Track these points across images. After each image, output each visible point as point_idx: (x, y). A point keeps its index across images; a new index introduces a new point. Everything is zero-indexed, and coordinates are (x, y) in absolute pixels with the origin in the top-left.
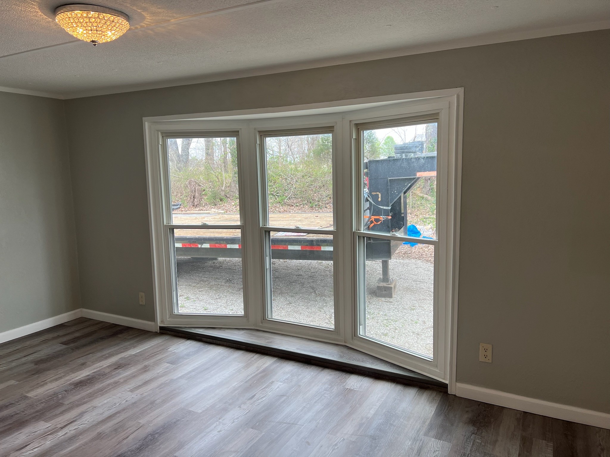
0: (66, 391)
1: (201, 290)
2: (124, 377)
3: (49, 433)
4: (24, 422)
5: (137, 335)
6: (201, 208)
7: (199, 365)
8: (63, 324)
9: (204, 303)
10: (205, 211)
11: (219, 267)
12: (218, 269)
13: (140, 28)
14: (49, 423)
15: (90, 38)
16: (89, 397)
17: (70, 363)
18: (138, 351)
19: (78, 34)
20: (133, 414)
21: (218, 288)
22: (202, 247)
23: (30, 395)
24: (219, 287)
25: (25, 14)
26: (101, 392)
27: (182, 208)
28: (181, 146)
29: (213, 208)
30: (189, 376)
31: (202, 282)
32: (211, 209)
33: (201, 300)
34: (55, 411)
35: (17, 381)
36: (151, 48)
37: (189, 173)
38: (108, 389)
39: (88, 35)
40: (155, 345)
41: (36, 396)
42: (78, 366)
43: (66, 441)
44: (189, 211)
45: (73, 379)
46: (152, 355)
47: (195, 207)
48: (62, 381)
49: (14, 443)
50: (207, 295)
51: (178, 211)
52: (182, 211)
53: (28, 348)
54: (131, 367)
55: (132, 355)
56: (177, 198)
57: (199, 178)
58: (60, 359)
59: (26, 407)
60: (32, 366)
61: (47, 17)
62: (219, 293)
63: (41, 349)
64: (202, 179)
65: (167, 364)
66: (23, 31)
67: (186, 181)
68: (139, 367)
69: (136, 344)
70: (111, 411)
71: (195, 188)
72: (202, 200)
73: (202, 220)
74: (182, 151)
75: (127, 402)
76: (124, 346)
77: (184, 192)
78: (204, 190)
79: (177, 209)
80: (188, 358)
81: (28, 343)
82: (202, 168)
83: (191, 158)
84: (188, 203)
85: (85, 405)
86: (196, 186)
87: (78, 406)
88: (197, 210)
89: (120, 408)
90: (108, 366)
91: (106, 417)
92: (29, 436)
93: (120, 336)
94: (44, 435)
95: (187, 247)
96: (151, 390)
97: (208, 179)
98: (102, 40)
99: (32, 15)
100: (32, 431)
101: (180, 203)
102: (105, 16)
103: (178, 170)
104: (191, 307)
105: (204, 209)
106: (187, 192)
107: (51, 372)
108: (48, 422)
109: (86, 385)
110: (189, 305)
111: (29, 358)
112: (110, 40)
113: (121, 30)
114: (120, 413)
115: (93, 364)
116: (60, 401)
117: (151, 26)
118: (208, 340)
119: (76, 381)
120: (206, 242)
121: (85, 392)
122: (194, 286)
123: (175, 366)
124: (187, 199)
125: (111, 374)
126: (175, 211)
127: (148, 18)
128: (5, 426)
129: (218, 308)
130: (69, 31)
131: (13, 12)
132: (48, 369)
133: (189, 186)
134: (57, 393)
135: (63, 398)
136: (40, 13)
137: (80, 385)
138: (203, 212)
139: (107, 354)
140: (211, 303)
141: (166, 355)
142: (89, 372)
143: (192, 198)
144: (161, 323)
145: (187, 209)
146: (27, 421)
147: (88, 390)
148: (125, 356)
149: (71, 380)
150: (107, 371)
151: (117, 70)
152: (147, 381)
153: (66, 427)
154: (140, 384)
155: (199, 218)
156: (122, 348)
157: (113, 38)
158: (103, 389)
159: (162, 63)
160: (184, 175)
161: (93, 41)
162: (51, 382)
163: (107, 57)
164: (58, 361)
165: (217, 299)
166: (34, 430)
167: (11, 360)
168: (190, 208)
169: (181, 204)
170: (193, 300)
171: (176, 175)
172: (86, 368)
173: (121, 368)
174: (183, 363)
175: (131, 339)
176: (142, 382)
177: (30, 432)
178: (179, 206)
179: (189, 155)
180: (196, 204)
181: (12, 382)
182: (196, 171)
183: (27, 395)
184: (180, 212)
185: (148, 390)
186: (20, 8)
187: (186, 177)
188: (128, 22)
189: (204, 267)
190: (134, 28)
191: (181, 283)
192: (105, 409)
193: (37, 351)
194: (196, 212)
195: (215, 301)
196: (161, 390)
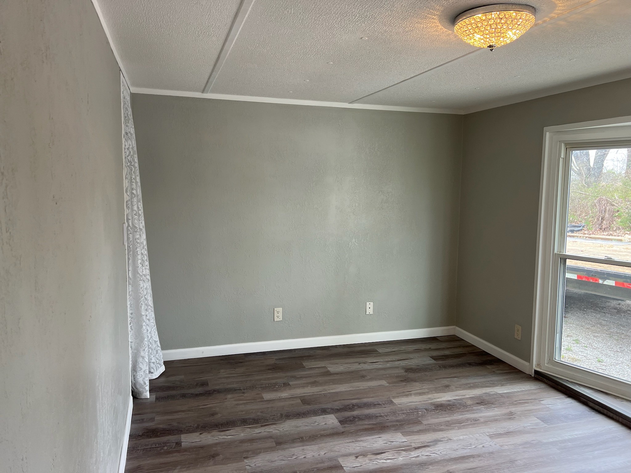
0: (426, 409)
1: (596, 334)
2: (486, 417)
3: (404, 448)
4: (385, 427)
5: (507, 371)
6: (610, 232)
7: (579, 436)
8: (437, 337)
9: (598, 353)
10: (616, 237)
11: (627, 310)
12: (625, 313)
13: (548, 21)
14: (406, 437)
15: (487, 43)
16: (446, 426)
17: (436, 380)
18: (505, 392)
19: (475, 41)
20: (488, 466)
21: (621, 338)
22: (604, 283)
23: (396, 401)
24: (623, 337)
25: (426, 31)
26: (458, 424)
27: (585, 231)
28: (594, 157)
29: (627, 234)
30: (563, 445)
31: (599, 325)
32: (625, 235)
33: (595, 348)
34: (413, 427)
35: (388, 383)
36: (562, 44)
37: (601, 190)
38: (467, 424)
39: (485, 40)
40: (526, 391)
41: (400, 404)
42: (441, 387)
43: (417, 465)
44: (594, 234)
45: (435, 399)
46: (521, 401)
47: (603, 231)
48: (425, 397)
49: (373, 445)
50: (605, 343)
51: (580, 233)
52: (585, 234)
53: (402, 352)
54: (495, 408)
55: (499, 394)
56: (580, 218)
57: (612, 196)
58: (427, 373)
59: (390, 412)
60: (401, 372)
61: (447, 30)
62: (621, 344)
63: (413, 357)
64: (617, 198)
65: (537, 419)
66: (425, 49)
67: (595, 199)
68: (504, 411)
69: (505, 382)
70: (465, 451)
71: (605, 208)
72: (613, 223)
73: (609, 248)
74: (594, 163)
75: (484, 449)
76: (491, 381)
77: (590, 212)
78: (618, 211)
79: (579, 231)
80: (566, 422)
81: (403, 348)
82: (619, 184)
83: (606, 171)
84: (594, 225)
85: (440, 433)
86: (607, 205)
87: (435, 430)
88: (604, 235)
89: (475, 453)
90: (470, 397)
91: (460, 456)
92: (386, 443)
93: (488, 367)
94: (400, 449)
95: (584, 280)
96: (513, 444)
97: (625, 198)
98: (500, 42)
99: (434, 31)
100: (390, 440)
101: (584, 224)
102: (506, 14)
103: (586, 186)
104: (580, 353)
105: (615, 234)
106: (594, 212)
107: (417, 384)
108: (404, 436)
109: (445, 411)
110: (578, 350)
111: (401, 363)
112: (509, 42)
113: (523, 27)
114: (474, 458)
115: (456, 390)
116: (419, 417)
117: (563, 14)
118: (597, 407)
119: (438, 402)
120: (611, 278)
121: (443, 418)
122: (587, 328)
123: (547, 425)
124: (593, 220)
125: (472, 408)
126: (576, 233)
127: (560, 5)
128: (369, 424)
129: (617, 364)
130: (466, 40)
131: (416, 31)
132: (415, 381)
133: (597, 205)
134: (419, 409)
135: (422, 416)
136: (440, 27)
137: (440, 408)
138: (613, 237)
139: (472, 383)
140: (609, 355)
141: (538, 407)
142: (451, 397)
143: (600, 220)
144: (537, 366)
145: (591, 232)
146: (388, 426)
147: (446, 417)
148: (490, 392)
149: (433, 399)
150: (469, 402)
151: (519, 76)
152: (510, 432)
153: (420, 449)
154: (502, 432)
155: (605, 246)
156: (489, 381)
157: (513, 38)
158: (461, 422)
159: (575, 60)
160: (593, 191)
161: (490, 46)
162: (416, 394)
163: (508, 64)
164: (425, 374)
165: (618, 352)
166: (391, 439)
167: (387, 360)
168: (596, 232)
169: (584, 226)
170: (584, 345)
171: (583, 192)
172: (449, 391)
173: (483, 405)
174: (557, 425)
175: (500, 374)
176: (504, 431)
177: (387, 440)
178: (581, 228)
179: (604, 167)
180: (604, 227)
181: (384, 383)
182: (609, 187)
183: (393, 400)
184: (582, 235)
185: (510, 443)
186: (422, 26)
187: (596, 194)
188: (533, 16)
189: (605, 308)
190: (541, 23)
191: (571, 320)
192: (460, 446)
193: (409, 358)
194: (604, 237)
195: (614, 354)
196: (525, 449)
